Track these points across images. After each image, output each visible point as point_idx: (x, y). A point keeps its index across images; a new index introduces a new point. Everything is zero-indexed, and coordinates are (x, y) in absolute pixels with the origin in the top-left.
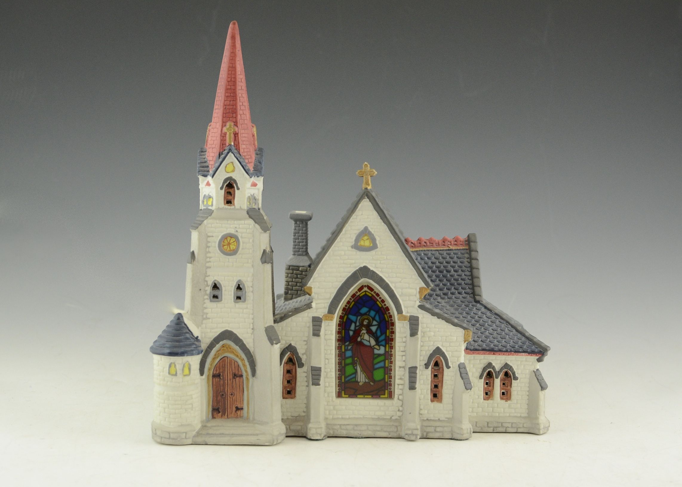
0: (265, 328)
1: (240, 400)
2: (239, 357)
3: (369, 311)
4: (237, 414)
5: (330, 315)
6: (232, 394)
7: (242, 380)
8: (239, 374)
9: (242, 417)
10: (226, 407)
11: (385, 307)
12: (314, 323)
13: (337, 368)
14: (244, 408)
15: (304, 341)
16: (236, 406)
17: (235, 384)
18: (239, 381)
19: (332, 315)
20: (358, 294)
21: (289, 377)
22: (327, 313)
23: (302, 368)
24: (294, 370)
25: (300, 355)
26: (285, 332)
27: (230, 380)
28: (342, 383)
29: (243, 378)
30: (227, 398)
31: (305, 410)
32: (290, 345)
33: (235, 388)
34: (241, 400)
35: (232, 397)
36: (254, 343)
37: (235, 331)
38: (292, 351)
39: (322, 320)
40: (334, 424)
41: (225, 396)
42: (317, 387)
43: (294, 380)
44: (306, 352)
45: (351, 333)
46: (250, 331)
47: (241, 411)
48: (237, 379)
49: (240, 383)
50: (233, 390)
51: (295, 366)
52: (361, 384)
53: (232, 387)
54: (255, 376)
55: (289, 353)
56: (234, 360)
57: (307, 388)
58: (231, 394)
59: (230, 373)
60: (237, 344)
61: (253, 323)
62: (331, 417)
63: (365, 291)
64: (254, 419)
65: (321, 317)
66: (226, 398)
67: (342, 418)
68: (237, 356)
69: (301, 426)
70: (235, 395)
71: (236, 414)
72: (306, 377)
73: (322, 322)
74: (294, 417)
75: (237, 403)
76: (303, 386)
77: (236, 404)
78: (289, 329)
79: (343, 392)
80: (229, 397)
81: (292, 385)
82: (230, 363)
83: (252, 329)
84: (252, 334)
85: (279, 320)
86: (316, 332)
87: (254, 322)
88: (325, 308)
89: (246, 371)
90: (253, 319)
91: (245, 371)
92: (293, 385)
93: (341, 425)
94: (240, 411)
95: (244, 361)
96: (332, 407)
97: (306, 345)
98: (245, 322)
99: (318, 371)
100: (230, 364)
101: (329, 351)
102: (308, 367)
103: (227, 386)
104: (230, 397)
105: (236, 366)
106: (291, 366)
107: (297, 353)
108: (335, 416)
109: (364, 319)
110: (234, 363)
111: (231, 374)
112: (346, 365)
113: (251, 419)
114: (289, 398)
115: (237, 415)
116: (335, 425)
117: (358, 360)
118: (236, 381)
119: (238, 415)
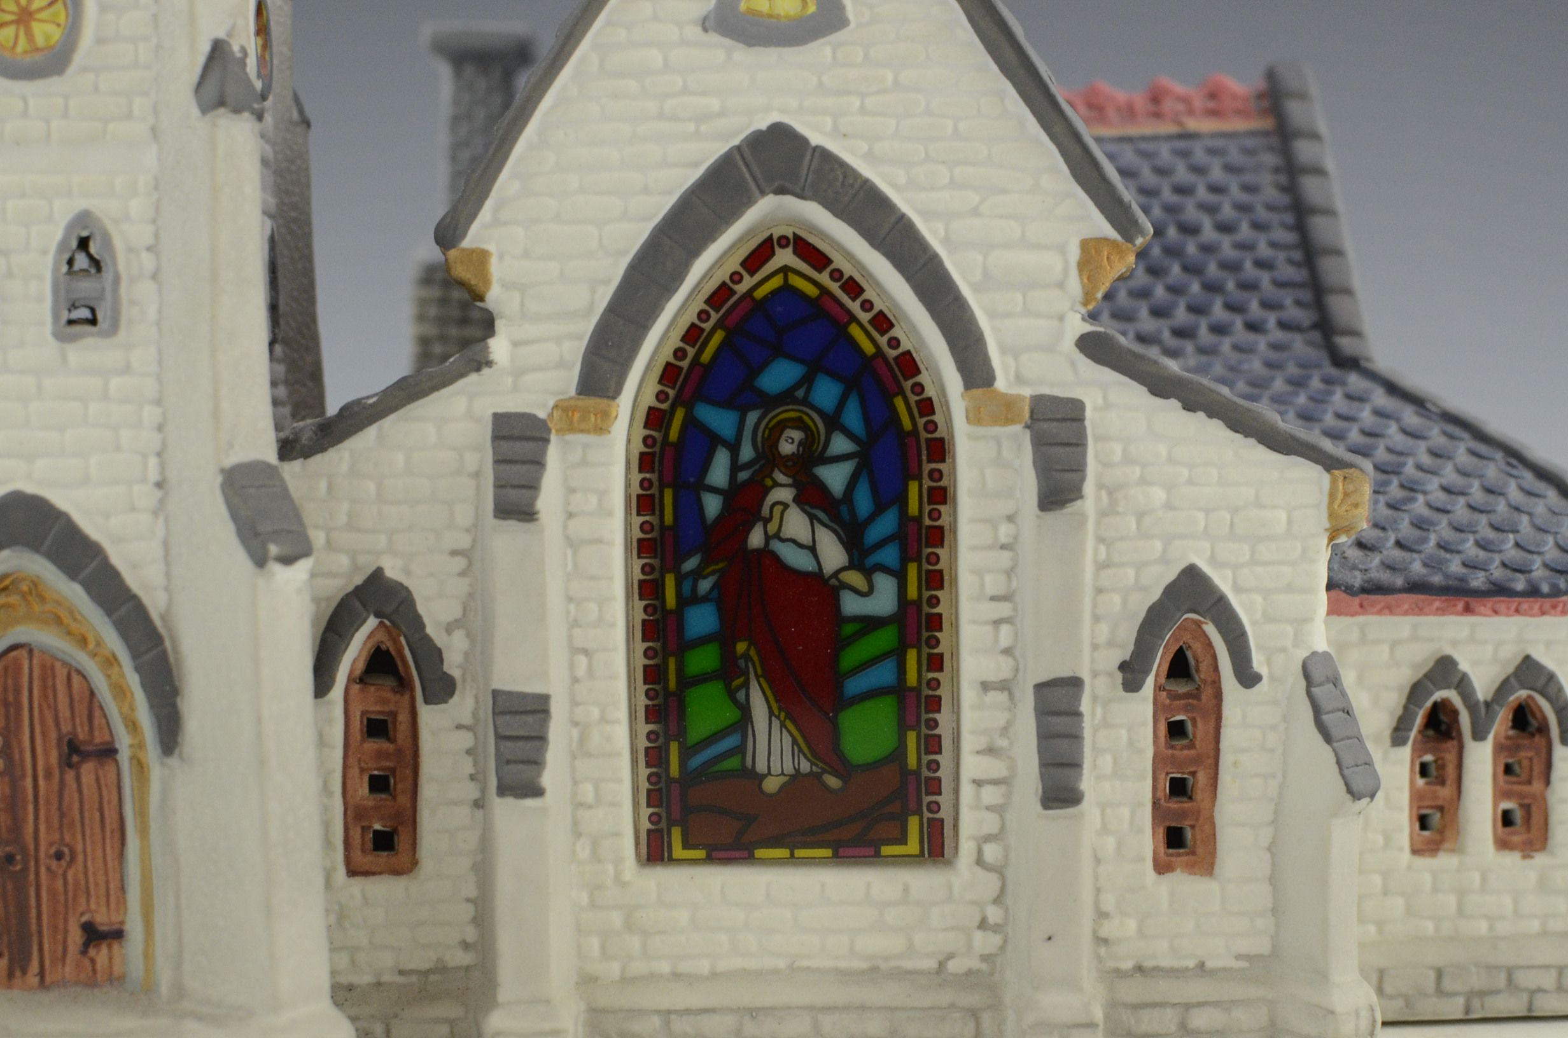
0: (222, 471)
1: (107, 883)
2: (91, 646)
3: (807, 381)
4: (93, 961)
5: (591, 402)
6: (59, 856)
7: (114, 777)
8: (97, 740)
9: (122, 978)
10: (34, 927)
11: (892, 353)
12: (505, 446)
13: (642, 701)
14: (127, 927)
15: (454, 553)
16: (84, 919)
17: (76, 796)
18: (98, 780)
19: (605, 401)
20: (741, 288)
21: (380, 755)
22: (572, 392)
23: (446, 702)
24: (403, 718)
25: (429, 630)
26: (345, 506)
27: (48, 775)
28: (670, 781)
29: (116, 762)
30: (37, 874)
31: (471, 935)
32: (377, 576)
33: (77, 817)
34: (112, 886)
35: (61, 872)
36: (167, 563)
37: (60, 500)
38: (388, 610)
39: (549, 431)
40: (630, 1011)
41: (25, 869)
42: (529, 802)
43: (408, 772)
44: (464, 615)
45: (712, 505)
46: (146, 495)
47: (116, 946)
48: (88, 769)
49: (105, 793)
50: (65, 831)
51: (407, 697)
52: (771, 785)
53: (62, 816)
54: (177, 751)
55: (372, 623)
56: (65, 664)
57: (479, 813)
58: (53, 850)
59: (44, 734)
60: (72, 573)
61: (159, 454)
62: (615, 969)
63: (785, 270)
64: (180, 992)
65: (542, 414)
66: (32, 877)
67: (676, 976)
68: (83, 641)
69: (452, 1022)
70: (80, 858)
71: (87, 962)
72: (469, 752)
73: (547, 441)
74: (414, 978)
75: (93, 901)
76: (456, 803)
77: (81, 909)
78: (371, 487)
79: (676, 834)
80: (43, 870)
81: (394, 798)
82: (43, 679)
83: (159, 485)
84: (155, 514)
85: (311, 439)
86: (513, 494)
87: (164, 445)
88: (561, 364)
89: (133, 726)
90: (160, 428)
91: (127, 726)
92: (403, 800)
93: (669, 1012)
94: (110, 947)
95: (120, 666)
96: (616, 919)
97: (463, 574)
98: (118, 449)
99: (530, 719)
100: (44, 687)
101: (593, 607)
102: (476, 697)
103: (31, 808)
104: (49, 869)
105: (76, 697)
106: (388, 695)
107: (417, 623)
108: (639, 967)
109: (783, 426)
110: (69, 677)
111: (54, 742)
112: (687, 682)
113: (164, 990)
114: (380, 873)
115: (94, 971)
116: (641, 1012)
117: (752, 653)
118: (78, 778)
119: (99, 967)
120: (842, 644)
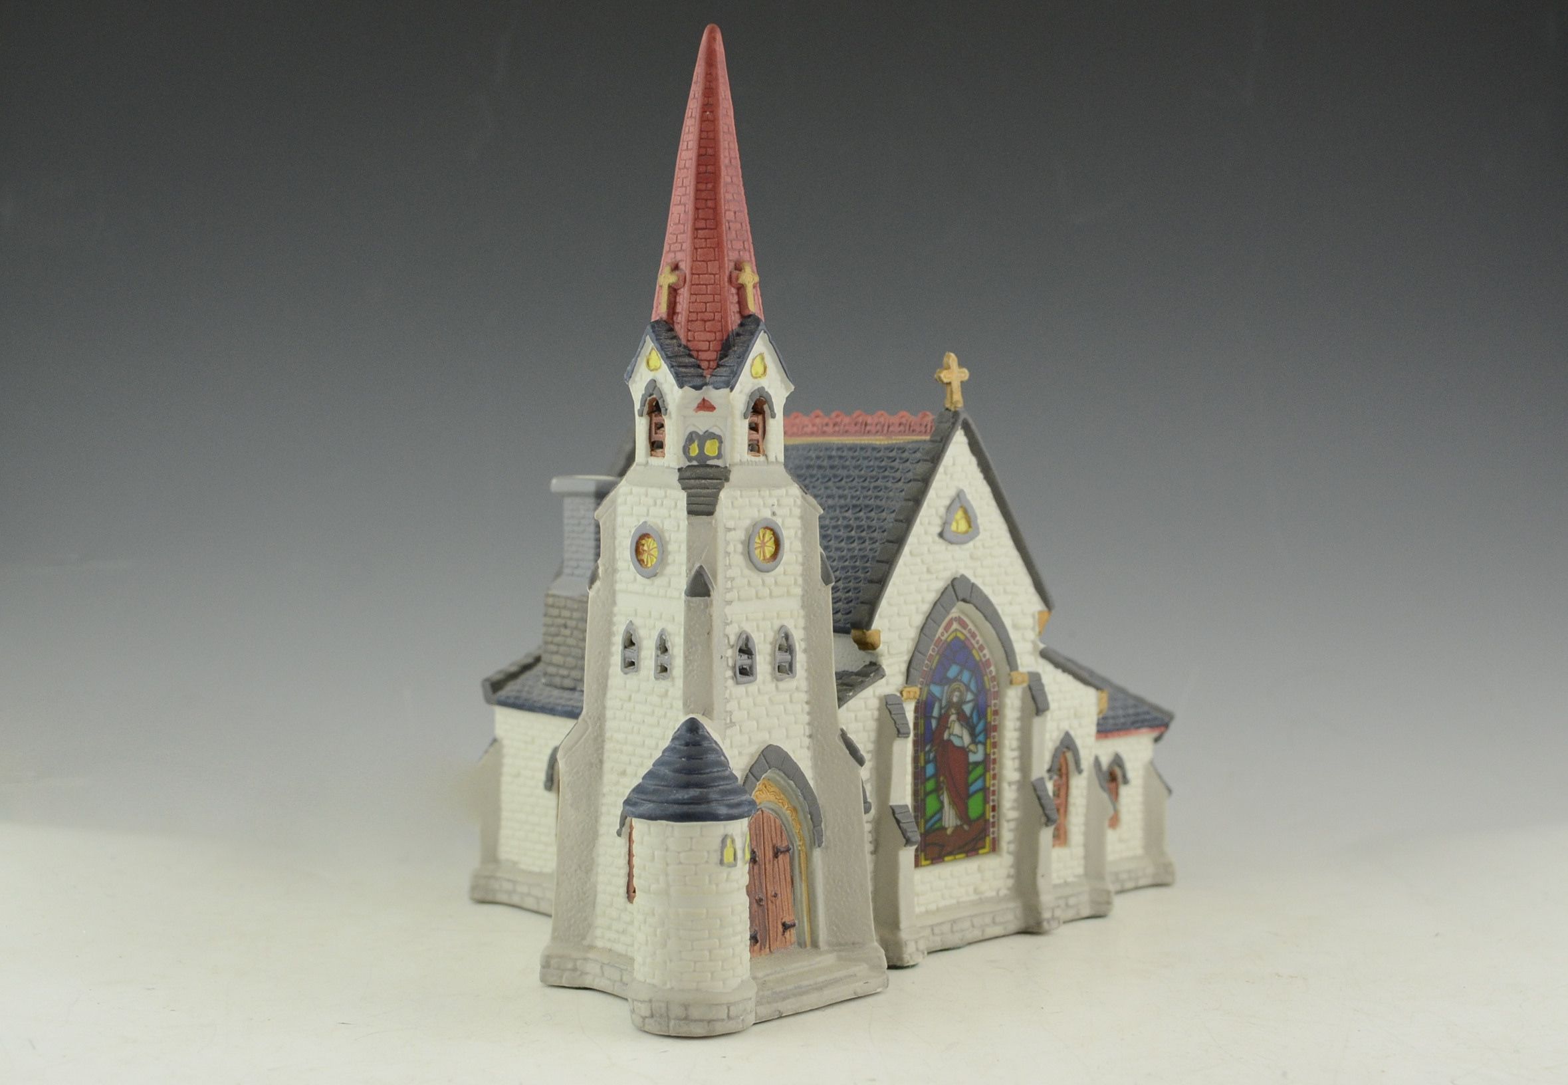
3: (961, 672)
4: (785, 938)
6: (775, 895)
7: (789, 860)
8: (784, 845)
10: (767, 927)
11: (984, 660)
13: (914, 803)
14: (796, 922)
16: (783, 921)
17: (778, 869)
18: (784, 862)
19: (916, 687)
20: (943, 638)
22: (903, 687)
27: (769, 862)
28: (923, 835)
29: (790, 854)
30: (767, 905)
33: (779, 878)
34: (789, 906)
35: (775, 902)
37: (783, 745)
39: (902, 700)
41: (765, 902)
45: (934, 723)
46: (806, 740)
47: (792, 930)
48: (781, 858)
49: (785, 866)
50: (775, 885)
52: (949, 832)
53: (774, 878)
54: (820, 844)
56: (773, 814)
58: (773, 894)
59: (768, 845)
61: (809, 724)
63: (956, 630)
64: (825, 943)
65: (897, 694)
70: (780, 895)
73: (902, 705)
75: (785, 912)
77: (781, 917)
79: (923, 854)
80: (770, 902)
82: (767, 822)
83: (810, 736)
84: (810, 747)
87: (811, 720)
88: (900, 672)
90: (809, 713)
91: (798, 837)
93: (932, 926)
94: (790, 931)
98: (796, 722)
100: (768, 826)
103: (764, 877)
104: (772, 902)
105: (777, 828)
109: (954, 690)
110: (775, 820)
111: (771, 848)
112: (927, 794)
115: (786, 942)
117: (945, 781)
118: (778, 862)
119: (787, 940)
120: (969, 773)
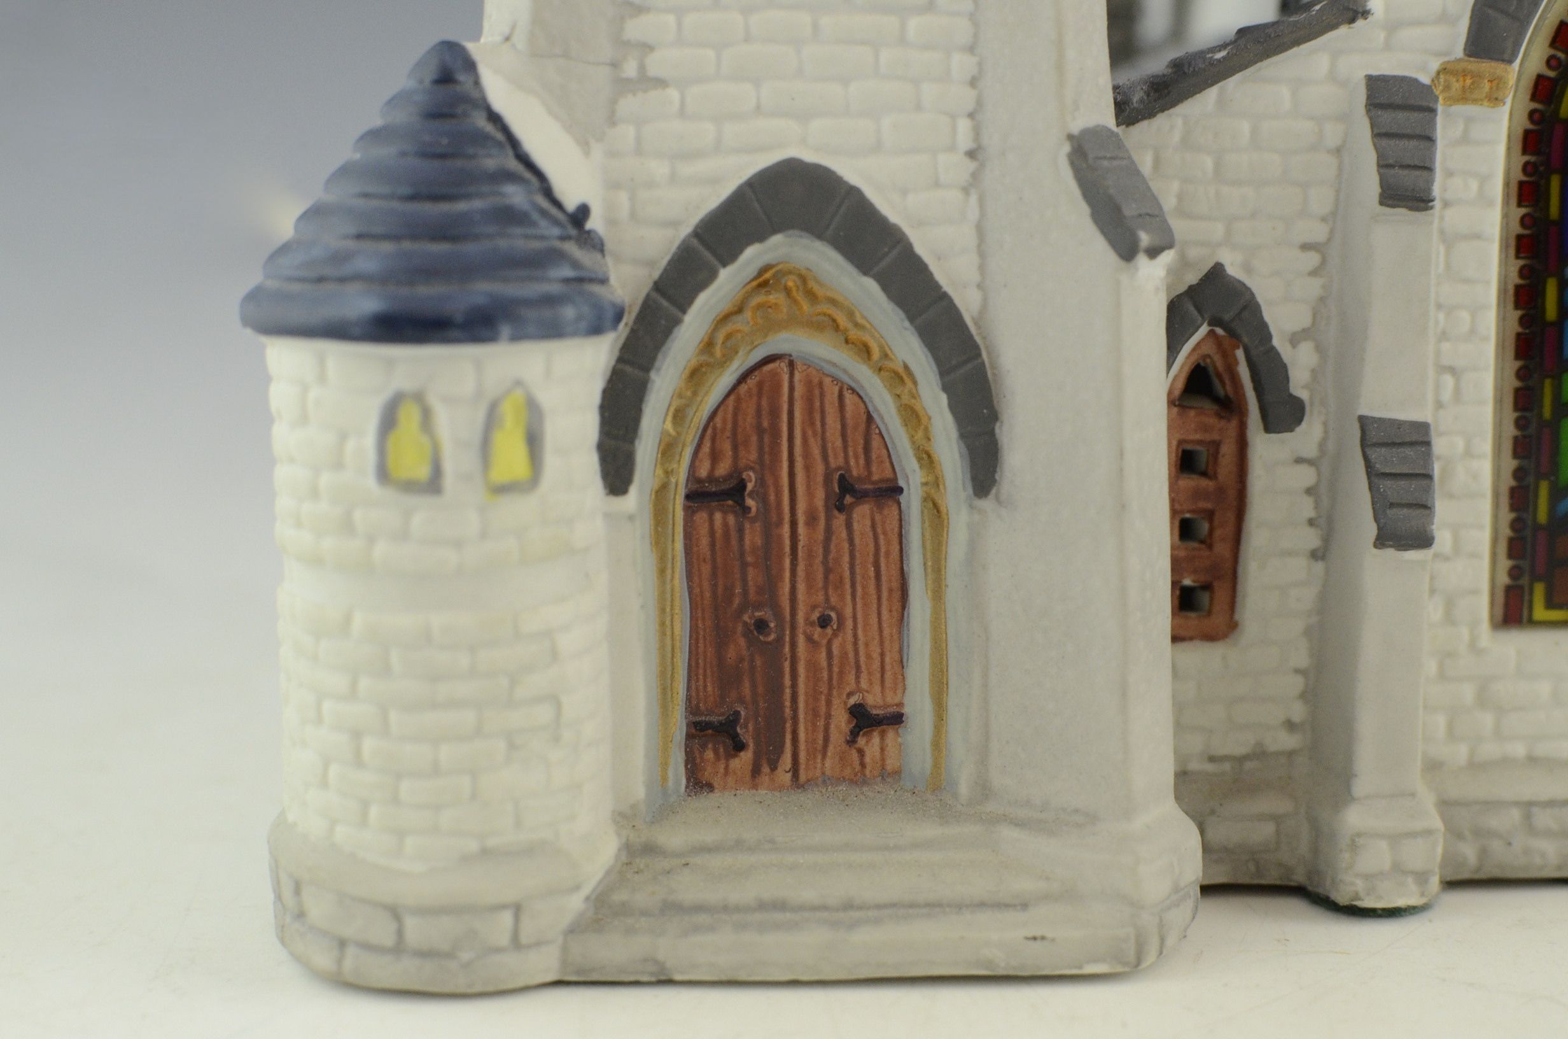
0: (1070, 137)
1: (882, 655)
2: (876, 354)
4: (861, 752)
5: (1487, 67)
6: (824, 622)
7: (896, 523)
8: (875, 477)
9: (897, 773)
10: (788, 711)
12: (1387, 118)
13: (1510, 430)
14: (906, 710)
15: (1306, 247)
16: (852, 701)
17: (846, 545)
18: (873, 527)
19: (1502, 66)
21: (1197, 494)
22: (1459, 52)
23: (1291, 429)
24: (1228, 449)
25: (1276, 342)
26: (1175, 186)
27: (812, 520)
28: (1537, 527)
29: (899, 504)
30: (793, 645)
31: (1298, 712)
32: (1216, 273)
33: (847, 574)
34: (888, 660)
35: (824, 642)
36: (982, 254)
37: (849, 171)
38: (1227, 317)
39: (1436, 99)
40: (1486, 803)
41: (779, 640)
42: (1412, 555)
43: (1231, 516)
44: (1314, 323)
46: (955, 167)
47: (890, 734)
48: (862, 513)
49: (882, 542)
50: (831, 592)
51: (1234, 423)
53: (828, 571)
54: (994, 491)
55: (1204, 329)
56: (835, 380)
57: (1319, 567)
58: (816, 615)
59: (808, 468)
60: (863, 263)
61: (971, 116)
62: (1461, 753)
64: (984, 790)
65: (1425, 79)
66: (787, 649)
67: (1532, 760)
68: (865, 351)
69: (1277, 819)
70: (849, 624)
71: (854, 755)
72: (1309, 491)
73: (1432, 111)
74: (1227, 766)
75: (864, 677)
76: (1290, 553)
77: (849, 688)
78: (1209, 162)
79: (1539, 590)
80: (801, 640)
81: (1210, 547)
82: (809, 400)
83: (971, 154)
84: (966, 190)
85: (1141, 101)
86: (1407, 178)
87: (979, 103)
88: (1444, 18)
89: (927, 459)
90: (973, 82)
91: (919, 459)
92: (1222, 549)
93: (1530, 804)
94: (883, 735)
95: (915, 383)
96: (1468, 692)
97: (1314, 273)
98: (919, 107)
99: (1409, 452)
100: (809, 410)
101: (1465, 315)
102: (1325, 424)
103: (787, 562)
104: (809, 639)
105: (850, 422)
106: (1212, 421)
107: (1263, 332)
108: (1490, 750)
110: (841, 396)
111: (820, 479)
113: (964, 789)
114: (1191, 639)
115: (863, 765)
116: (1490, 805)
118: (849, 524)
119: (867, 759)
